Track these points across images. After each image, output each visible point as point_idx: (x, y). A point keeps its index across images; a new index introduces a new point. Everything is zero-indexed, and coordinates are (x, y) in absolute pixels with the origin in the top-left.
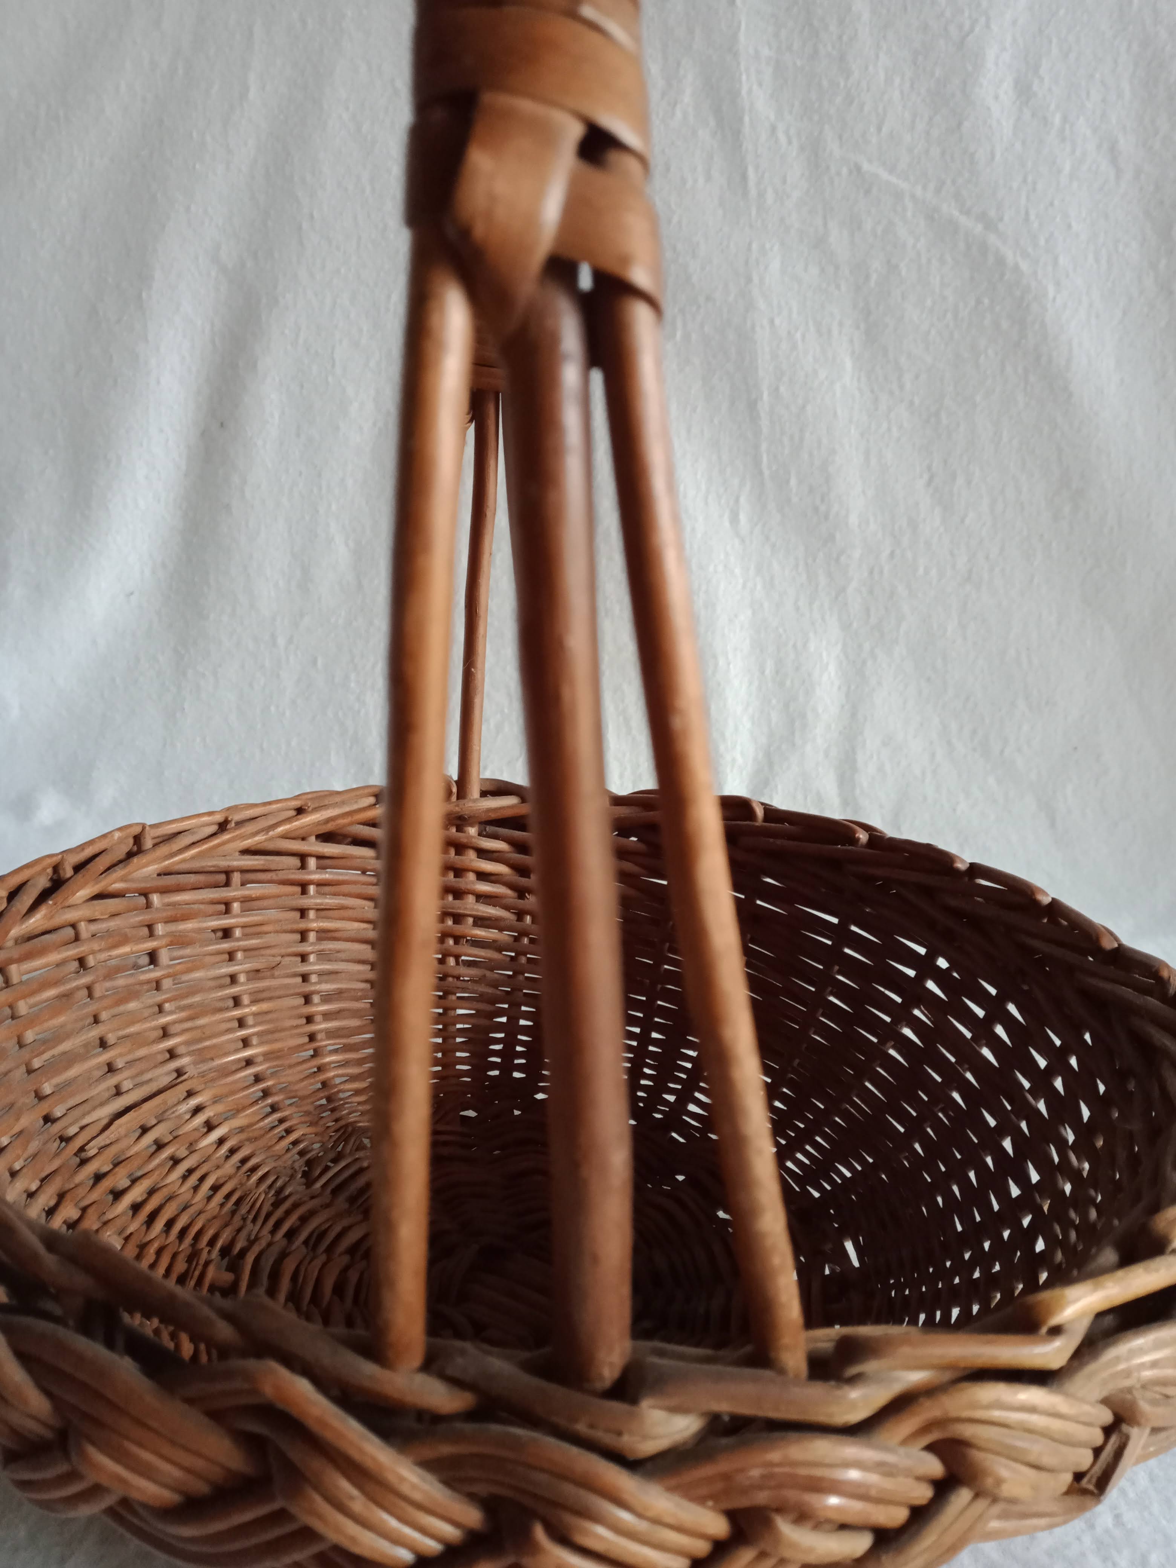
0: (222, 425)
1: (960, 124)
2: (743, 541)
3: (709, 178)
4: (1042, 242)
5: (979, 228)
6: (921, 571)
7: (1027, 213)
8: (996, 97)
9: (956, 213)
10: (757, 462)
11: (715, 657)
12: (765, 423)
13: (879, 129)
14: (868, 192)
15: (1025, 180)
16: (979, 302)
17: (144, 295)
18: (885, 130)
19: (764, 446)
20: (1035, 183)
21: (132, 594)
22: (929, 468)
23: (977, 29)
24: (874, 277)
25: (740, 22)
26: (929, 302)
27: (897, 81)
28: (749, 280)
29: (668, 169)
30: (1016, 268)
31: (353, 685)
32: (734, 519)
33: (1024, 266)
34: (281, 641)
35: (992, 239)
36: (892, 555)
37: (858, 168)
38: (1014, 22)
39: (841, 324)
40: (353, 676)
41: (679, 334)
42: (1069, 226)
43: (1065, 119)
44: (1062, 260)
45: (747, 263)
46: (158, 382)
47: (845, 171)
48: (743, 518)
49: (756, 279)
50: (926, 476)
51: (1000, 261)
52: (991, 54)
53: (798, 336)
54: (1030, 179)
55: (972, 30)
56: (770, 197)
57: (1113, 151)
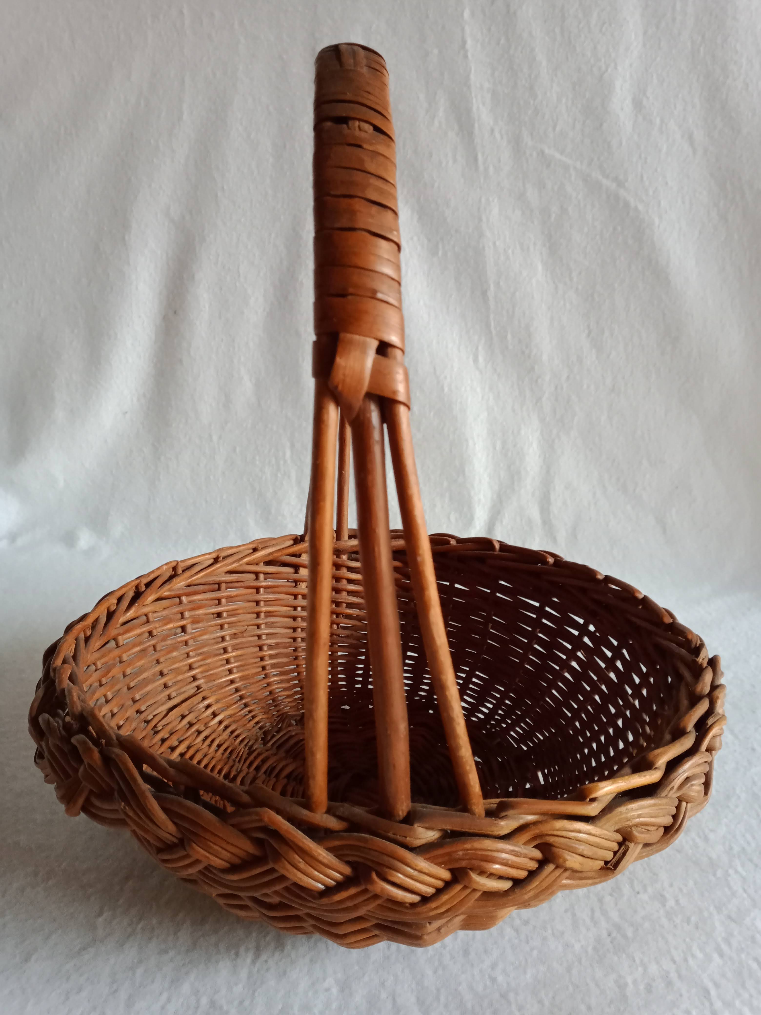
0: (175, 312)
1: (601, 125)
2: (481, 372)
3: (455, 161)
4: (651, 193)
5: (613, 186)
6: (585, 387)
7: (642, 176)
8: (622, 109)
9: (600, 177)
10: (488, 326)
11: (467, 441)
12: (492, 303)
13: (554, 129)
14: (548, 166)
15: (640, 157)
16: (615, 229)
17: (126, 238)
18: (558, 129)
19: (492, 317)
20: (646, 158)
21: (126, 412)
22: (589, 326)
23: (609, 70)
24: (553, 216)
25: (471, 69)
26: (586, 230)
27: (564, 100)
28: (480, 220)
29: (431, 155)
30: (636, 209)
31: (257, 462)
32: (476, 360)
33: (641, 207)
34: (215, 438)
35: (622, 192)
36: (568, 377)
37: (542, 152)
38: (631, 65)
39: (535, 244)
40: (257, 458)
41: (440, 253)
42: (667, 183)
43: (662, 121)
44: (663, 203)
45: (479, 209)
46: (137, 289)
47: (535, 154)
48: (481, 359)
49: (484, 219)
50: (587, 331)
51: (627, 204)
52: (618, 84)
53: (510, 251)
54: (643, 156)
55: (607, 70)
56: (491, 169)
57: (691, 139)
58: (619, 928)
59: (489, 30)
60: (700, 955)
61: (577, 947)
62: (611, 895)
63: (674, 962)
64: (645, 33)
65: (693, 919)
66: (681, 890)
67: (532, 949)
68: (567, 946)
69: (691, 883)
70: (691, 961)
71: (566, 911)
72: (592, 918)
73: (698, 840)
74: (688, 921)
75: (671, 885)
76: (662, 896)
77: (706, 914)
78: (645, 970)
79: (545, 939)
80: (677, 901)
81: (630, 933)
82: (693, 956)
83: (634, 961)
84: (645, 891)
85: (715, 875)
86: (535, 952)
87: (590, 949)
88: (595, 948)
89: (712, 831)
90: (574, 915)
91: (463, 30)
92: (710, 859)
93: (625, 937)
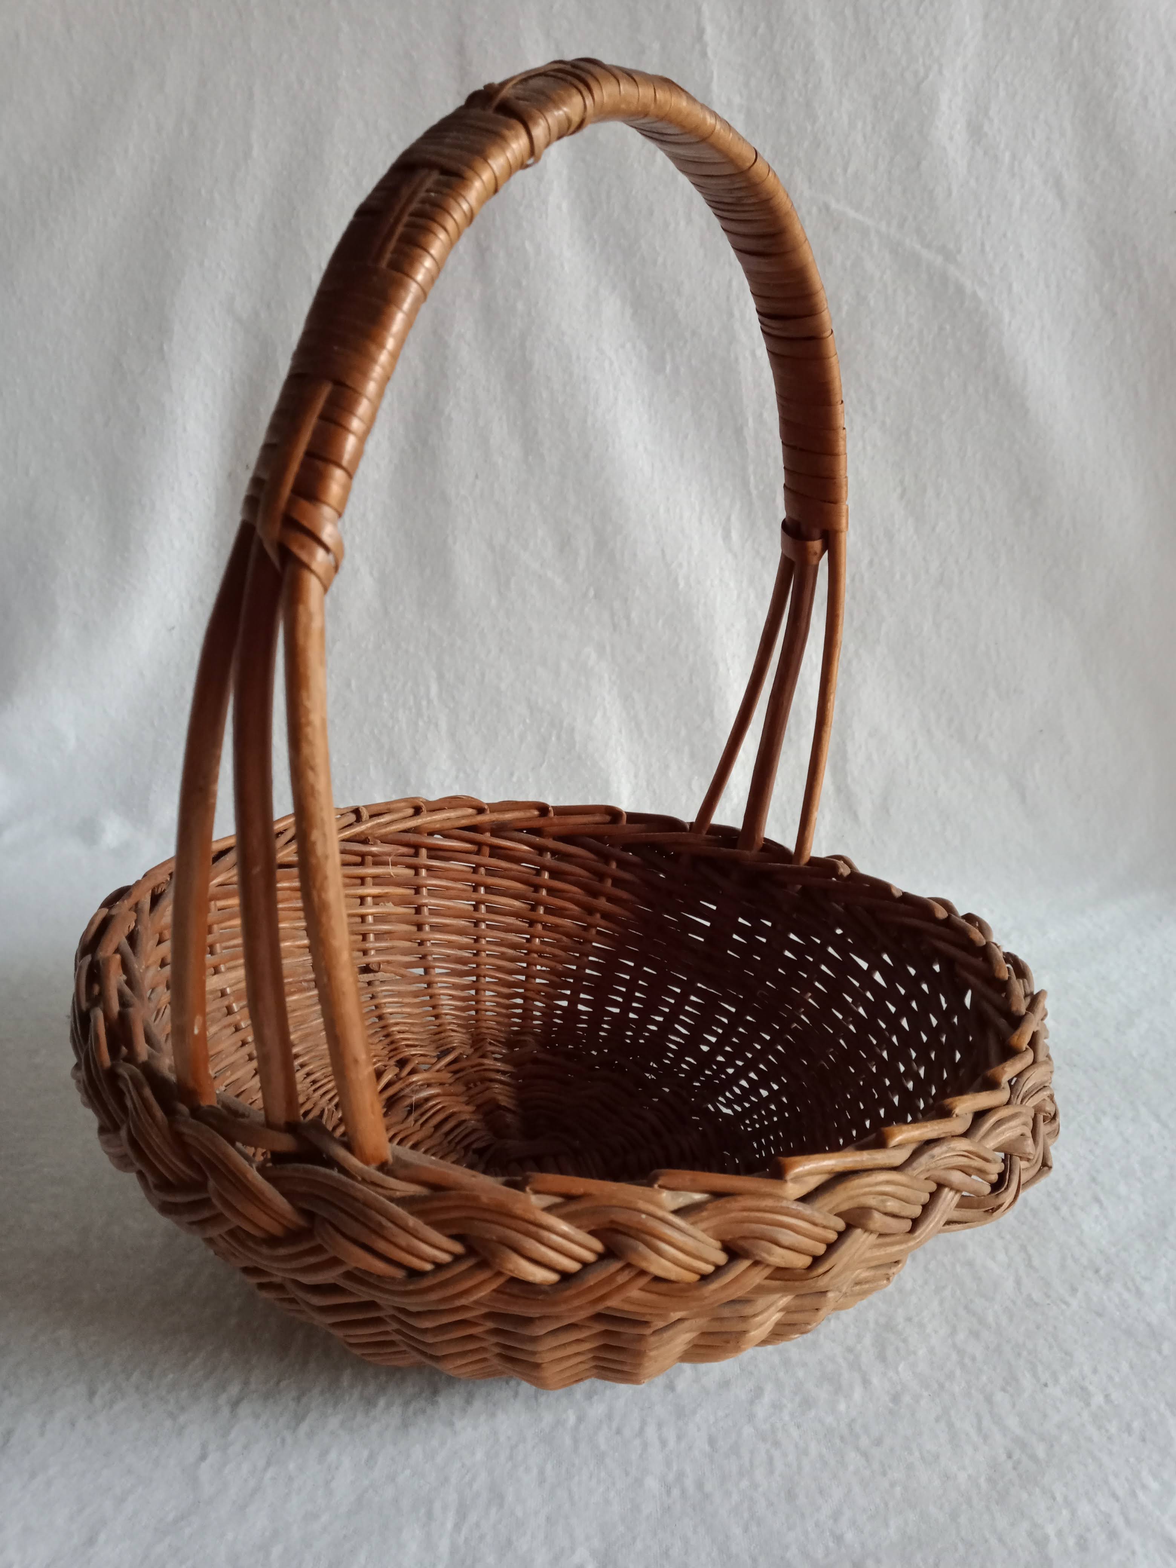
1: (919, 164)
2: (735, 556)
3: (689, 221)
4: (997, 271)
5: (939, 260)
6: (898, 577)
7: (983, 244)
8: (951, 138)
9: (918, 247)
10: (745, 483)
11: (715, 664)
12: (750, 447)
13: (845, 170)
14: (836, 229)
15: (980, 215)
16: (941, 328)
17: (165, 347)
18: (850, 171)
19: (751, 468)
20: (989, 217)
21: (173, 628)
22: (902, 482)
23: (931, 76)
24: (845, 308)
25: (712, 73)
26: (896, 330)
27: (860, 125)
28: (731, 315)
29: (651, 213)
30: (974, 295)
31: (385, 704)
32: (727, 537)
33: (981, 294)
35: (952, 270)
36: (871, 563)
37: (827, 207)
38: (965, 68)
40: (385, 696)
41: (668, 368)
42: (1021, 256)
43: (1014, 157)
44: (1016, 287)
45: (728, 298)
46: (185, 430)
47: (814, 210)
48: (735, 535)
49: (737, 314)
50: (899, 490)
51: (960, 290)
52: (944, 97)
54: (984, 213)
55: (926, 76)
57: (1058, 185)
58: (1023, 1445)
59: (741, 11)
60: (1154, 1485)
61: (962, 1477)
62: (1004, 1390)
63: (1117, 1499)
64: (986, 16)
65: (1136, 1425)
66: (1110, 1378)
67: (893, 1485)
68: (947, 1477)
69: (1125, 1367)
70: (1140, 1494)
71: (937, 1420)
72: (979, 1429)
73: (1126, 1295)
74: (1129, 1429)
75: (1095, 1371)
76: (1083, 1389)
77: (1154, 1417)
78: (1073, 1513)
79: (910, 1467)
80: (1107, 1397)
81: (1041, 1451)
82: (1144, 1487)
83: (1054, 1499)
84: (1056, 1381)
85: (1160, 1352)
86: (898, 1489)
87: (982, 1480)
88: (990, 1480)
89: (1146, 1279)
90: (950, 1425)
91: (699, 11)
92: (1149, 1324)
93: (1034, 1458)
